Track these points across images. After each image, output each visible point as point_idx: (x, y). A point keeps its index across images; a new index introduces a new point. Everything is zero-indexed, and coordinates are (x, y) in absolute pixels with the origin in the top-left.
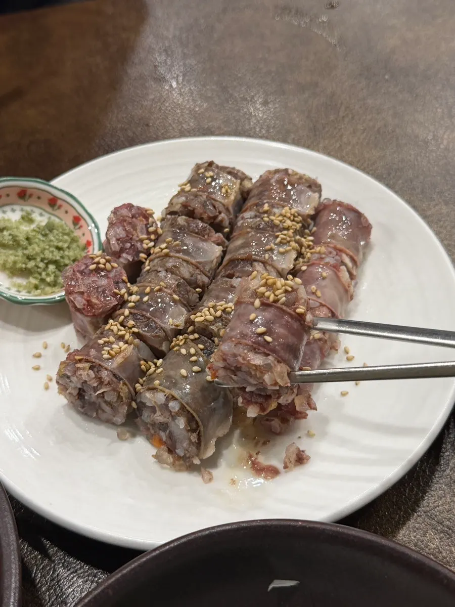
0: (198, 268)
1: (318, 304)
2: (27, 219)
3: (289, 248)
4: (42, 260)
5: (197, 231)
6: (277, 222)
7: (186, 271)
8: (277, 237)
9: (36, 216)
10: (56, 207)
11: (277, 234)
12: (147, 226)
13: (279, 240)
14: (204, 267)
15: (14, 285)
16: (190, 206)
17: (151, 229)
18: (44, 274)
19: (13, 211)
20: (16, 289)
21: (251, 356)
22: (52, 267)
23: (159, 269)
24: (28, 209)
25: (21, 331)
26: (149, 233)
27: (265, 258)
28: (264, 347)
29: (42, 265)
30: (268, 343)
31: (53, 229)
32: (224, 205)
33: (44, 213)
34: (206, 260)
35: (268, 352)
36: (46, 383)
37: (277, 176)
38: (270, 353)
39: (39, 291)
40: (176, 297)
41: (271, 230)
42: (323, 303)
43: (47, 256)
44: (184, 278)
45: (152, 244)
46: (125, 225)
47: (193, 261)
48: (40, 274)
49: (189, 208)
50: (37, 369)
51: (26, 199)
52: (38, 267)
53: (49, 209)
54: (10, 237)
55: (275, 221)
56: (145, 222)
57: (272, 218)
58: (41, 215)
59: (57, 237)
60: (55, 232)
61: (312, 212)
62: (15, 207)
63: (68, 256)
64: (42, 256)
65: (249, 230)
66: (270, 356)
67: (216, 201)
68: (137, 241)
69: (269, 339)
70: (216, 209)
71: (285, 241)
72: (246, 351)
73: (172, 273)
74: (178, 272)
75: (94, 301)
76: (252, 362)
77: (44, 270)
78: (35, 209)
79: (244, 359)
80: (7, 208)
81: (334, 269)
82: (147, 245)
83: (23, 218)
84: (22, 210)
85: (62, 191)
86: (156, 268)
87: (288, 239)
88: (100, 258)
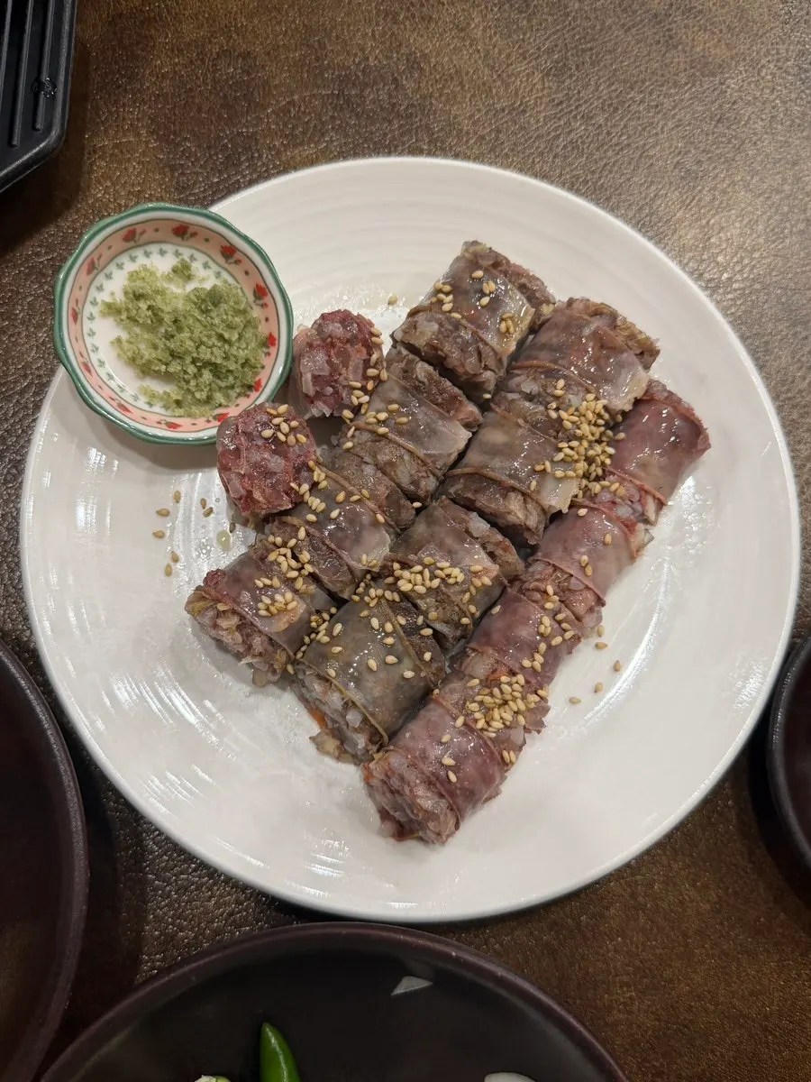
0: (425, 464)
1: (582, 587)
2: (183, 272)
3: (571, 473)
4: (194, 362)
5: (440, 400)
6: (568, 424)
7: (405, 474)
8: (560, 450)
9: (197, 267)
10: (232, 260)
11: (561, 445)
12: (367, 365)
13: (560, 456)
14: (434, 462)
15: (145, 391)
16: (442, 350)
17: (371, 372)
18: (193, 383)
19: (162, 253)
20: (147, 400)
21: (421, 791)
22: (207, 376)
23: (367, 459)
24: (186, 253)
25: (147, 463)
26: (366, 378)
27: (529, 488)
28: (442, 784)
29: (192, 369)
30: (449, 781)
31: (219, 302)
32: (496, 353)
33: (211, 263)
34: (440, 452)
35: (444, 793)
36: (168, 566)
37: (596, 324)
38: (446, 796)
39: (181, 411)
40: (380, 518)
41: (555, 434)
42: (591, 586)
43: (202, 356)
44: (399, 485)
45: (366, 398)
46: (332, 353)
47: (421, 453)
48: (187, 382)
49: (439, 353)
50: (159, 535)
51: (186, 237)
52: (185, 372)
53: (221, 260)
54: (150, 313)
55: (565, 421)
56: (365, 356)
57: (564, 415)
58: (206, 266)
59: (225, 317)
60: (224, 306)
61: (628, 407)
62: (165, 247)
63: (235, 356)
64: (195, 355)
65: (521, 421)
66: (444, 801)
67: (486, 344)
68: (344, 387)
69: (453, 778)
70: (481, 361)
71: (570, 459)
72: (418, 781)
73: (384, 473)
74: (392, 473)
75: (257, 495)
76: (418, 801)
77: (195, 377)
78: (197, 255)
79: (411, 791)
80: (154, 248)
81: (626, 530)
82: (358, 398)
83: (175, 270)
84: (177, 254)
85: (246, 238)
86: (362, 454)
87: (576, 457)
88: (281, 419)
